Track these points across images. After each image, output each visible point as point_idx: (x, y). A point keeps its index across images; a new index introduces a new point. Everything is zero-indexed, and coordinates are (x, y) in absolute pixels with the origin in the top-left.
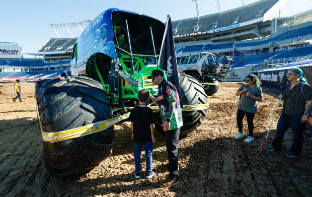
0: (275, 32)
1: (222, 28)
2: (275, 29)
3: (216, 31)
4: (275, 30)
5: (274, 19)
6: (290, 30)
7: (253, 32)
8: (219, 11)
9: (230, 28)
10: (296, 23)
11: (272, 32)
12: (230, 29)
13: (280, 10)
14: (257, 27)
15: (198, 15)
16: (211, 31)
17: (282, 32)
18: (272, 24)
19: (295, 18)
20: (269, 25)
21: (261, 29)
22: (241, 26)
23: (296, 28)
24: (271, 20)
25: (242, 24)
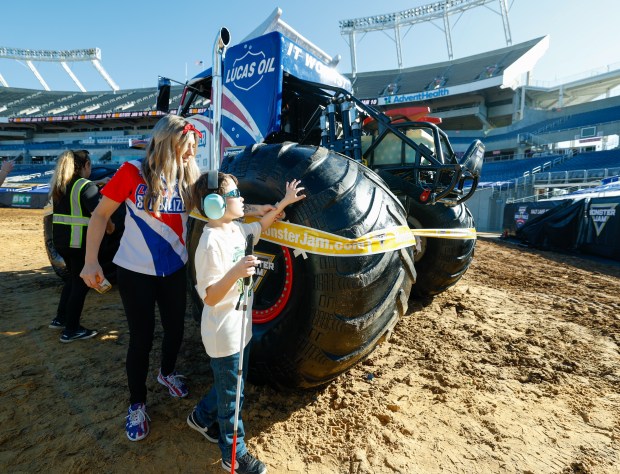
0: (521, 118)
1: (406, 96)
2: (522, 111)
3: (392, 102)
4: (520, 114)
5: (520, 89)
6: (549, 116)
7: (475, 111)
8: (400, 65)
9: (424, 96)
10: (562, 103)
11: (515, 118)
12: (425, 98)
13: (528, 73)
14: (483, 102)
15: (354, 69)
16: (382, 101)
17: (534, 121)
18: (516, 99)
19: (561, 93)
20: (510, 101)
21: (491, 109)
22: (451, 93)
23: (562, 114)
24: (514, 89)
25: (453, 90)
